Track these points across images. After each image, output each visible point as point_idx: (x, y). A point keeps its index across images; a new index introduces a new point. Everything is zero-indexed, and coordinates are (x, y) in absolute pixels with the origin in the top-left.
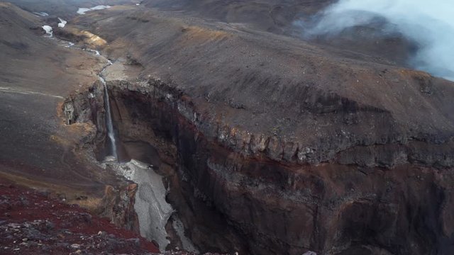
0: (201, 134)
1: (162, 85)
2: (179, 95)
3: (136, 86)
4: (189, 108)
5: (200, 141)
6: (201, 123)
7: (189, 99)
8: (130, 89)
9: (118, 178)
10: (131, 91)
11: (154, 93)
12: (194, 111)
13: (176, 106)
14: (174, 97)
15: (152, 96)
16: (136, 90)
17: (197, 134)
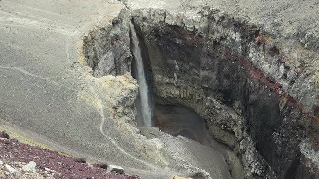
0: (291, 100)
1: (223, 18)
2: (251, 34)
3: (178, 18)
4: (270, 58)
5: (289, 111)
6: (292, 82)
7: (270, 42)
8: (169, 22)
9: (179, 164)
10: (171, 26)
11: (208, 30)
12: (280, 61)
13: (246, 51)
14: (242, 37)
15: (204, 36)
16: (179, 24)
17: (285, 100)
